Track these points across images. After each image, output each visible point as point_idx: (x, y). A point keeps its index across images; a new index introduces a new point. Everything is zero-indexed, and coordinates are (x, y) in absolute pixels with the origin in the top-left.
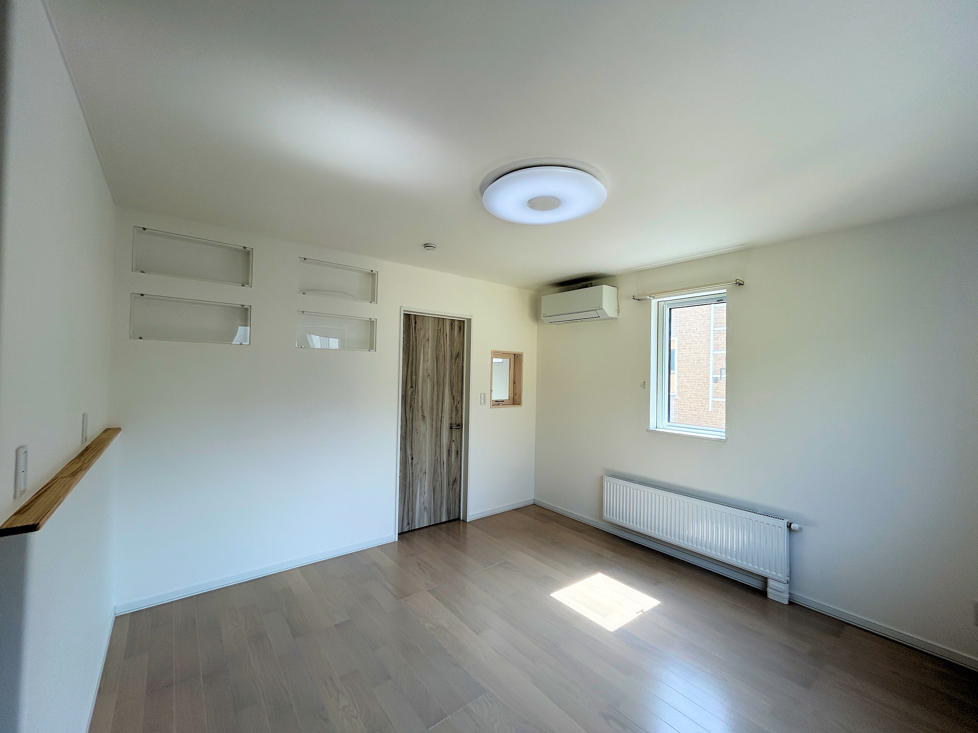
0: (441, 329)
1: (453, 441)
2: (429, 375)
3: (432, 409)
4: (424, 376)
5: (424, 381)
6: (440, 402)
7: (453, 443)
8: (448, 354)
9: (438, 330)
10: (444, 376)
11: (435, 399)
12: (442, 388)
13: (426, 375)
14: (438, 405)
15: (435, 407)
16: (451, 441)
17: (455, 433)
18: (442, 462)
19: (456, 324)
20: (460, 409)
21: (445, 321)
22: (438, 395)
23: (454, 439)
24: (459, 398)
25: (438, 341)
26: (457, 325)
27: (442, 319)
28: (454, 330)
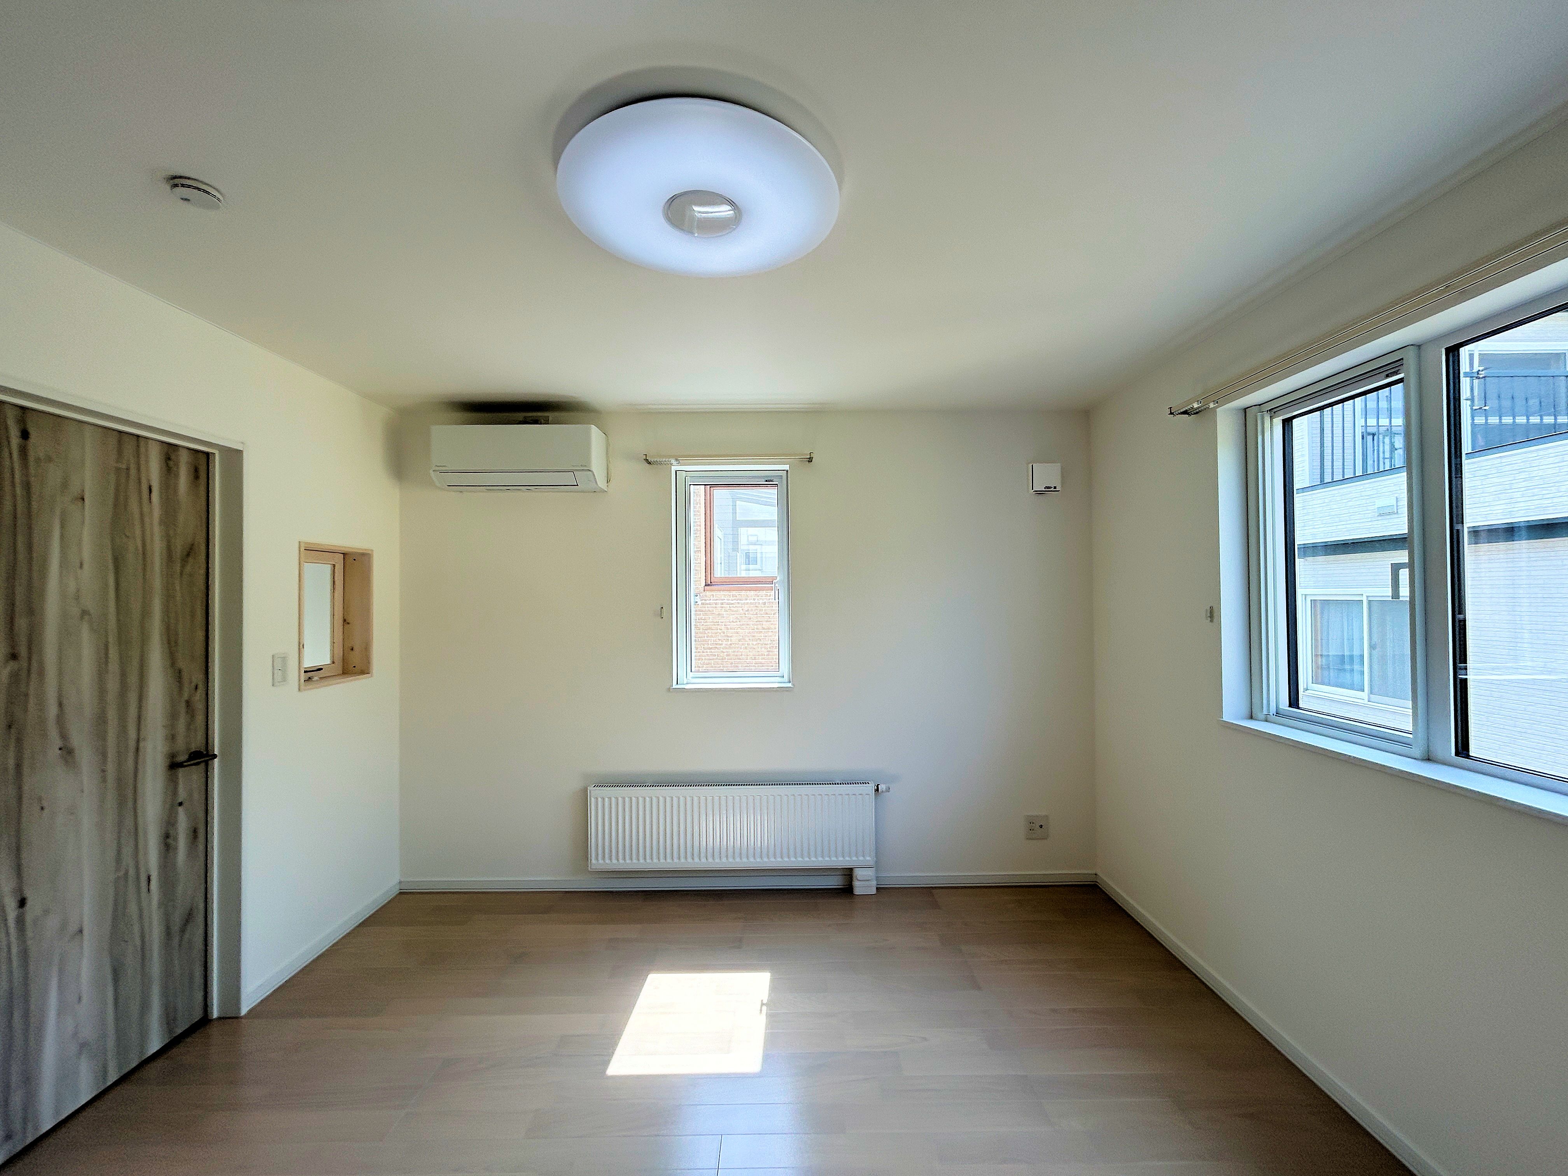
0: (128, 469)
1: (181, 804)
2: (84, 613)
3: (101, 719)
4: (64, 615)
5: (66, 633)
6: (133, 697)
7: (180, 809)
8: (157, 547)
9: (118, 470)
10: (146, 613)
11: (113, 685)
12: (135, 653)
13: (75, 611)
14: (123, 707)
15: (112, 714)
16: (173, 804)
17: (188, 779)
18: (143, 879)
19: (184, 460)
20: (200, 706)
21: (142, 443)
22: (123, 675)
23: (182, 795)
24: (198, 677)
25: (119, 506)
26: (187, 463)
27: (135, 438)
28: (177, 476)
